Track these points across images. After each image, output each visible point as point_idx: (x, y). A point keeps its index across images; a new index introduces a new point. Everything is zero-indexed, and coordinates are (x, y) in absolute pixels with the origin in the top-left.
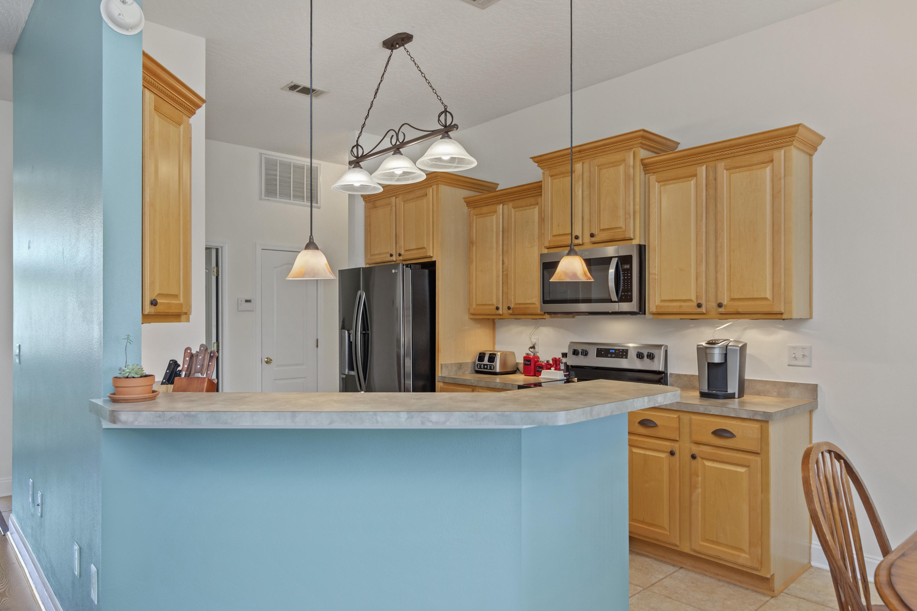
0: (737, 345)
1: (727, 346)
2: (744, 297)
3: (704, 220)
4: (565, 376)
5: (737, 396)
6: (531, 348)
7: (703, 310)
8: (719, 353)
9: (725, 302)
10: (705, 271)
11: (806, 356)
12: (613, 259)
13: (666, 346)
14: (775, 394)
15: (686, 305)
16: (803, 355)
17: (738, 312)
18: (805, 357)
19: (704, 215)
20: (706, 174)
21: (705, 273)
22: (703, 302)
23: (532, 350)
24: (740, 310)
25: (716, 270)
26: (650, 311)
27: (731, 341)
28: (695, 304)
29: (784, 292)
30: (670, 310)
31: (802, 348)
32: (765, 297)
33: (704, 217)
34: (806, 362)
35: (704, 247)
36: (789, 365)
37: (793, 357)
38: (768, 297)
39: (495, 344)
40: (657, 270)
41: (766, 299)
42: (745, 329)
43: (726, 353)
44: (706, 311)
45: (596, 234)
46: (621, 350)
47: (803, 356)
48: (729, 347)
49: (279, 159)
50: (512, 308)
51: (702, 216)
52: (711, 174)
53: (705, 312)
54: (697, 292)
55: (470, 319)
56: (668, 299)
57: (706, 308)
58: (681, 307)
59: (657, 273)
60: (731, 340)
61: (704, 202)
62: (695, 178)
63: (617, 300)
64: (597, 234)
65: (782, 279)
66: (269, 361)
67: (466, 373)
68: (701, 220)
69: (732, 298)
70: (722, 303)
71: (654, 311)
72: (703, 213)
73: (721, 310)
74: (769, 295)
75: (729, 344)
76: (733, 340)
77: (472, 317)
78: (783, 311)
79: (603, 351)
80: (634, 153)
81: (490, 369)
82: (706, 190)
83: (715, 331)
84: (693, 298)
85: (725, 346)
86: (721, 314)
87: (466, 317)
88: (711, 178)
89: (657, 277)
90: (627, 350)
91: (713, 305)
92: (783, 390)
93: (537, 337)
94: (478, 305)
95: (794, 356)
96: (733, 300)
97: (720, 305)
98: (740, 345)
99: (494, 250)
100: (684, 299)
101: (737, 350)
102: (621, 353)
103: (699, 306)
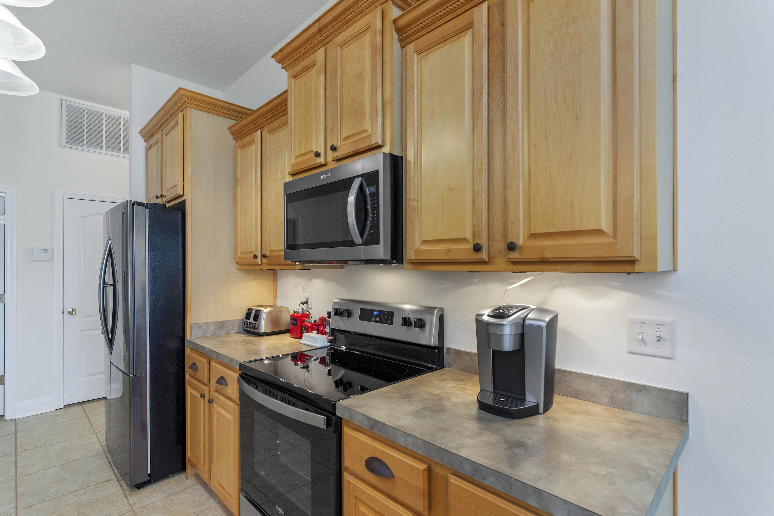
0: (542, 319)
1: (524, 319)
2: (555, 230)
3: (484, 98)
4: (330, 341)
5: (541, 409)
6: (303, 303)
7: (484, 256)
8: (510, 335)
9: (520, 242)
10: (487, 188)
11: (664, 340)
12: (356, 180)
13: (442, 310)
14: (606, 400)
15: (457, 248)
16: (658, 337)
17: (543, 258)
18: (661, 341)
19: (484, 90)
20: (489, 19)
21: (487, 192)
22: (484, 242)
23: (304, 306)
24: (548, 255)
25: (505, 183)
26: (408, 259)
27: (533, 310)
28: (470, 246)
29: (639, 215)
30: (434, 257)
31: (656, 324)
32: (597, 228)
33: (484, 93)
34: (663, 350)
35: (484, 146)
36: (630, 353)
37: (640, 340)
38: (604, 229)
39: (276, 297)
40: (416, 192)
41: (599, 232)
42: (555, 287)
43: (522, 332)
44: (489, 258)
45: (339, 145)
46: (386, 313)
47: (659, 339)
48: (527, 322)
49: (86, 107)
50: (267, 256)
51: (481, 93)
52: (496, 16)
53: (487, 260)
54: (473, 226)
55: (238, 269)
56: (432, 239)
57: (489, 253)
58: (449, 251)
59: (416, 199)
60: (532, 307)
61: (484, 67)
62: (470, 32)
63: (360, 242)
64: (341, 146)
65: (635, 188)
66: (72, 312)
67: (231, 332)
68: (480, 99)
69: (532, 232)
70: (515, 242)
71: (412, 259)
72: (482, 86)
73: (514, 255)
74: (605, 225)
75: (529, 316)
76: (534, 307)
77: (239, 267)
78: (637, 255)
79: (367, 312)
80: (383, 12)
81: (255, 329)
82: (489, 46)
83: (506, 290)
84: (469, 236)
85: (522, 319)
86: (515, 263)
87: (234, 267)
88: (496, 24)
89: (416, 205)
90: (393, 313)
91: (500, 246)
92: (621, 396)
93: (310, 291)
94: (242, 253)
95: (640, 338)
96: (534, 236)
97: (512, 247)
98: (547, 319)
99: (254, 187)
100: (454, 238)
101: (541, 327)
102: (386, 317)
103: (477, 248)
